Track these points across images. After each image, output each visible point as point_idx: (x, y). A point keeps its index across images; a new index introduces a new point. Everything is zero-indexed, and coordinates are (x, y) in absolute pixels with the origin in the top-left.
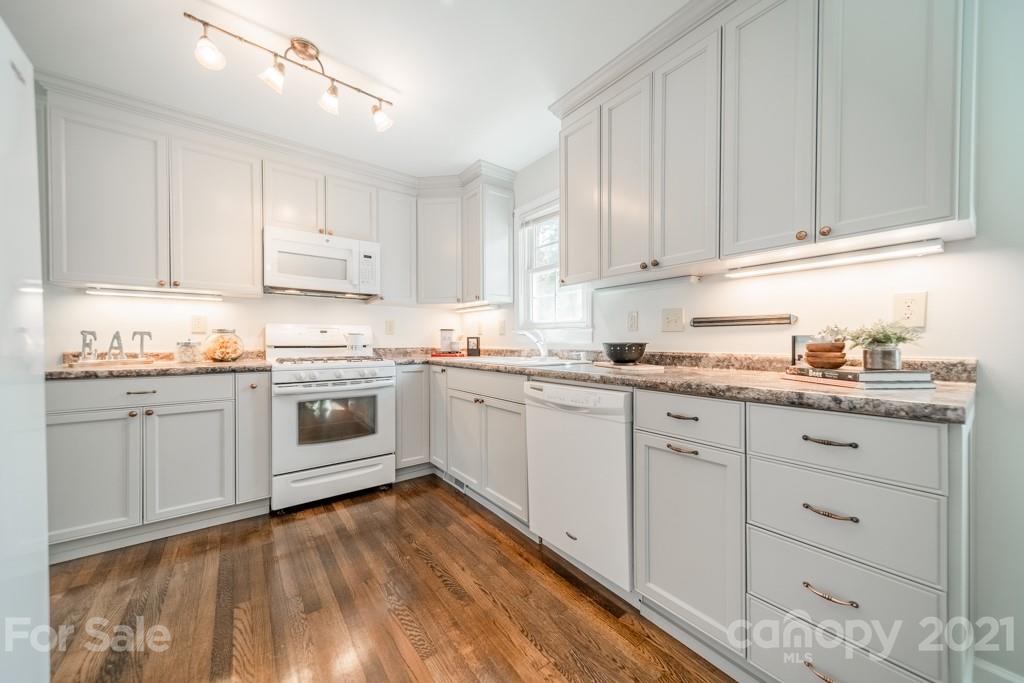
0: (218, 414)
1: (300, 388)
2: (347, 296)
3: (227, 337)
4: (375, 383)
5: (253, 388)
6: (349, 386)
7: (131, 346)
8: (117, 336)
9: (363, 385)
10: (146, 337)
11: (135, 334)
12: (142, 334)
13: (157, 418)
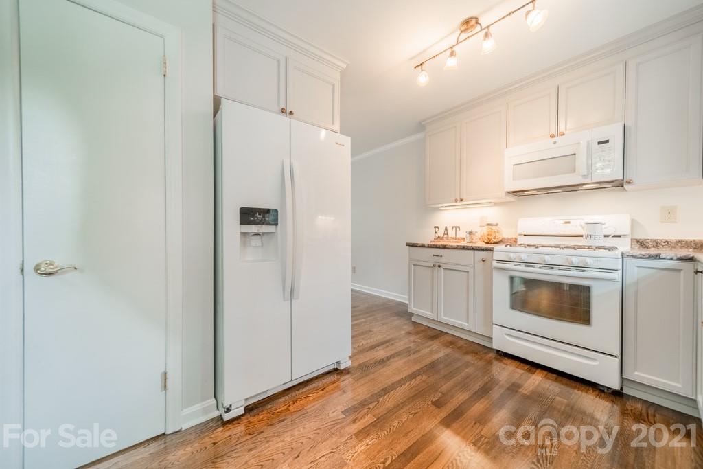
0: (465, 274)
1: (511, 266)
2: (585, 187)
3: (494, 228)
4: (588, 273)
5: (483, 261)
6: (556, 271)
7: (452, 234)
8: (446, 228)
9: (573, 272)
10: (458, 229)
11: (453, 227)
12: (456, 227)
13: (442, 270)
